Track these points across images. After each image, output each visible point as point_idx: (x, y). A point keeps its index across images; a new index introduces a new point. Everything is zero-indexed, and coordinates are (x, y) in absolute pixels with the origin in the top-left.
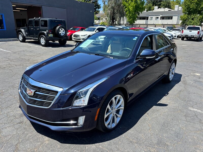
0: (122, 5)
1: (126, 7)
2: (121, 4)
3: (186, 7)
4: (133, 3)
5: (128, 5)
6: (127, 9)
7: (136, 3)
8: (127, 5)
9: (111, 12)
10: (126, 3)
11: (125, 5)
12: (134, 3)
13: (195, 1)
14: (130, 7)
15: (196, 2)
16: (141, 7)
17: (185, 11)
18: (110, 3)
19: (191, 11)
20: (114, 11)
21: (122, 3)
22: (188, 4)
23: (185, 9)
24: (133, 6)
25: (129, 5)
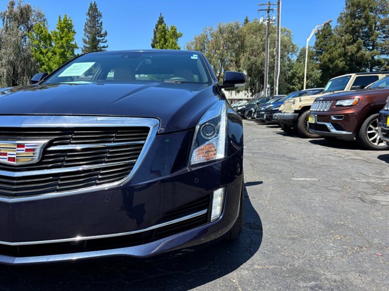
0: (33, 59)
1: (43, 64)
2: (30, 56)
4: (58, 57)
6: (45, 67)
7: (64, 57)
8: (45, 60)
9: (7, 72)
10: (41, 56)
11: (39, 60)
12: (61, 58)
14: (51, 64)
18: (4, 54)
20: (14, 70)
21: (33, 56)
25: (49, 60)
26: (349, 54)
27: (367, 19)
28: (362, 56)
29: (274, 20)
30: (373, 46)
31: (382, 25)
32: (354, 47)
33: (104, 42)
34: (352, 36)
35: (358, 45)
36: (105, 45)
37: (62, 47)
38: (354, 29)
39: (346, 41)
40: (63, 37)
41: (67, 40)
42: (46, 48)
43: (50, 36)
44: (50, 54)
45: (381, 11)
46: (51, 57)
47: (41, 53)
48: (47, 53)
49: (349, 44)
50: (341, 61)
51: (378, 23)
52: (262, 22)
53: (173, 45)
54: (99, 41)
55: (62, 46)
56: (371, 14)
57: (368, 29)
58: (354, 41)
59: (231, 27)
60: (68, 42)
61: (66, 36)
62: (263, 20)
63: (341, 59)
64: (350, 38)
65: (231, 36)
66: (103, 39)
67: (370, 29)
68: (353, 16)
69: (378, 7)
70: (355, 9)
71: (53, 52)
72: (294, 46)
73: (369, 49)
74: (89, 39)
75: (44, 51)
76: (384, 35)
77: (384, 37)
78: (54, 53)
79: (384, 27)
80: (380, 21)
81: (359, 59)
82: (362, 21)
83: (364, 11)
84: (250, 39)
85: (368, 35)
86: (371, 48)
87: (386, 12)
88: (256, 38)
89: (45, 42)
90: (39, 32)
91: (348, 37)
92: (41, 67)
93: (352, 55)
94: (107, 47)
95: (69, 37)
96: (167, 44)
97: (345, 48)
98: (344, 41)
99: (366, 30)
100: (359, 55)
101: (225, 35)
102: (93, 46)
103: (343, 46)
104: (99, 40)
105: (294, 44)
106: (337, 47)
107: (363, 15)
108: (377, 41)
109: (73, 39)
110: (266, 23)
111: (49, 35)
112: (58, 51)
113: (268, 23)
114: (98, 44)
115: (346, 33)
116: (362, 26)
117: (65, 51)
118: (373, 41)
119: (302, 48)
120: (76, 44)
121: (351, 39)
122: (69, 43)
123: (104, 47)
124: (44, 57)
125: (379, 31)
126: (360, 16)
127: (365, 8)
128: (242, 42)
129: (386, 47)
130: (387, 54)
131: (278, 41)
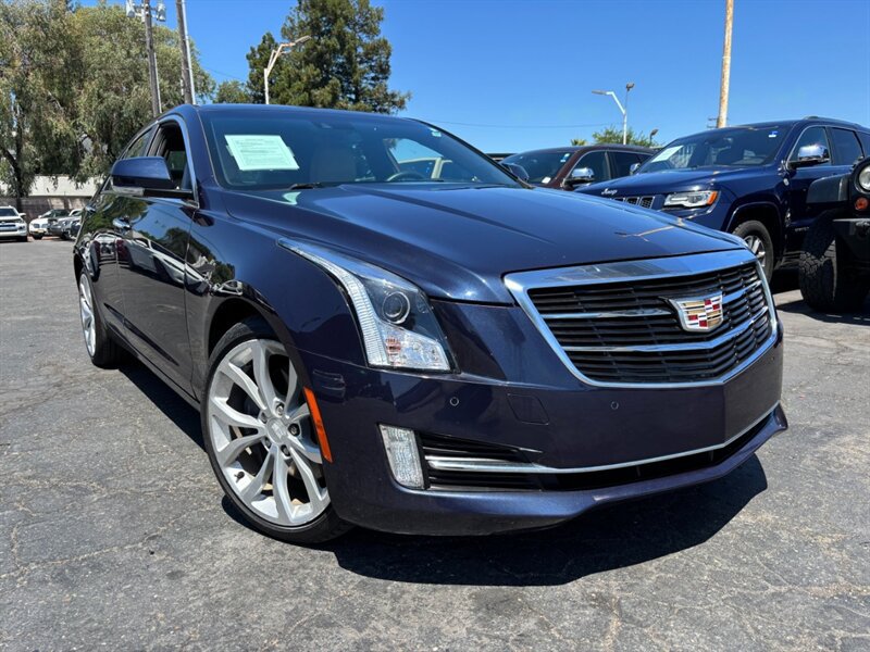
27: (341, 37)
29: (162, 13)
30: (357, 93)
31: (366, 54)
32: (326, 94)
34: (318, 70)
35: (333, 89)
38: (321, 55)
39: (309, 78)
45: (362, 26)
49: (316, 86)
51: (361, 50)
52: (131, 12)
56: (347, 29)
57: (347, 59)
58: (324, 82)
59: (39, 11)
62: (135, 8)
64: (315, 73)
65: (41, 34)
67: (349, 60)
68: (315, 28)
69: (357, 18)
70: (319, 15)
72: (206, 78)
73: (350, 99)
76: (373, 75)
77: (373, 79)
79: (371, 59)
80: (362, 46)
82: (334, 42)
83: (335, 21)
84: (96, 49)
85: (347, 72)
86: (353, 97)
87: (371, 30)
88: (113, 48)
91: (310, 71)
97: (310, 94)
98: (305, 78)
99: (341, 61)
101: (23, 30)
103: (306, 89)
105: (206, 72)
106: (295, 90)
107: (335, 30)
108: (363, 85)
110: (142, 15)
113: (149, 17)
115: (307, 63)
116: (335, 52)
118: (357, 83)
119: (221, 84)
121: (318, 75)
125: (362, 66)
126: (329, 31)
127: (336, 17)
128: (75, 52)
129: (378, 99)
130: (380, 110)
131: (186, 63)
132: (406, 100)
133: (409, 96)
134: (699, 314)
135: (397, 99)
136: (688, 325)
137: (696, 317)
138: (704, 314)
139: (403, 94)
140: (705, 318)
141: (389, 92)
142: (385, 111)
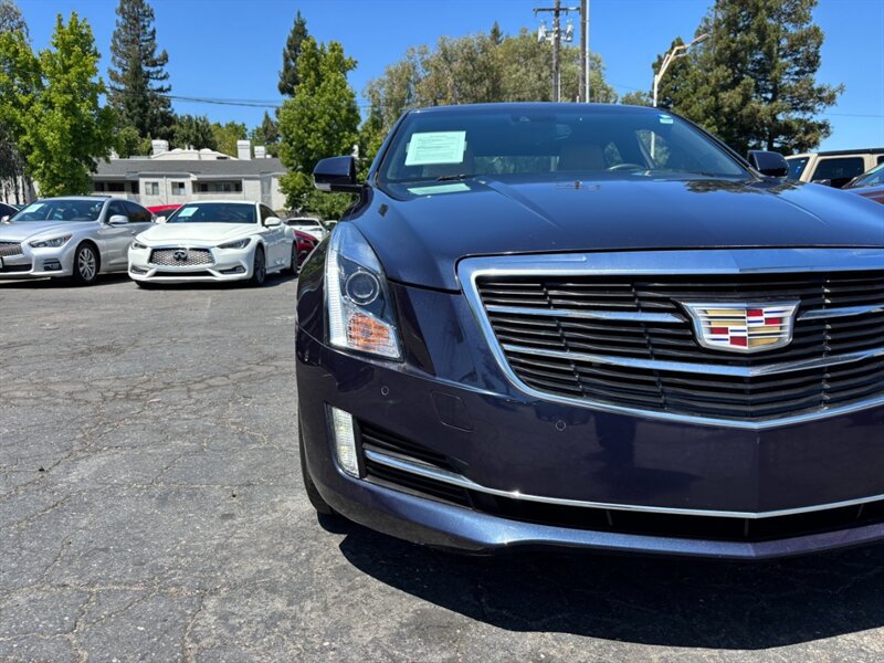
1: (23, 131)
3: (291, 145)
4: (58, 115)
5: (33, 120)
6: (27, 138)
7: (74, 114)
8: (27, 122)
10: (17, 112)
11: (11, 122)
12: (65, 116)
13: (320, 127)
14: (42, 130)
15: (323, 129)
16: (98, 134)
17: (291, 158)
19: (311, 158)
22: (297, 133)
23: (291, 153)
24: (62, 130)
25: (38, 121)
26: (727, 109)
27: (762, 32)
28: (753, 114)
29: (571, 34)
30: (775, 92)
31: (791, 46)
32: (735, 95)
33: (162, 79)
34: (730, 71)
35: (745, 90)
36: (165, 83)
37: (68, 90)
38: (735, 54)
39: (718, 80)
40: (71, 66)
41: (82, 74)
42: (28, 92)
43: (36, 65)
44: (38, 107)
45: (790, 15)
46: (41, 115)
47: (17, 104)
48: (30, 104)
49: (725, 88)
50: (709, 126)
51: (784, 43)
52: (543, 38)
53: (339, 88)
54: (148, 75)
55: (69, 87)
56: (770, 21)
57: (765, 54)
58: (736, 82)
59: (470, 48)
60: (82, 77)
61: (77, 63)
62: (546, 33)
63: (708, 121)
64: (726, 74)
65: (470, 68)
66: (158, 72)
67: (769, 55)
68: (732, 24)
69: (783, 7)
70: (738, 10)
71: (45, 102)
72: (608, 92)
73: (766, 99)
74: (124, 70)
75: (24, 100)
76: (797, 69)
77: (797, 73)
78: (49, 104)
79: (797, 51)
80: (787, 37)
81: (746, 121)
82: (753, 37)
83: (755, 15)
84: (512, 75)
85: (763, 69)
86: (769, 96)
87: (800, 18)
88: (526, 74)
89: (25, 77)
90: (9, 55)
91: (722, 72)
92: (17, 140)
93: (733, 112)
94: (169, 89)
95: (86, 66)
96: (323, 85)
97: (717, 98)
98: (713, 81)
99: (758, 57)
100: (745, 111)
101: (456, 66)
102: (135, 87)
103: (714, 93)
104: (148, 72)
105: (609, 86)
106: (701, 95)
107: (755, 24)
108: (783, 82)
109: (95, 71)
110: (552, 38)
111: (35, 61)
112: (59, 100)
113: (558, 39)
114: (146, 83)
115: (718, 64)
116: (751, 48)
117: (74, 98)
118: (775, 81)
119: (624, 96)
120: (101, 82)
121: (729, 77)
122: (85, 81)
123: (161, 90)
124: (24, 115)
125: (785, 60)
126: (748, 27)
127: (758, 9)
128: (496, 81)
129: (801, 95)
130: (802, 109)
131: (584, 79)
132: (837, 94)
133: (841, 89)
134: (730, 328)
135: (824, 94)
136: (706, 339)
137: (725, 331)
138: (745, 328)
139: (834, 86)
140: (745, 334)
141: (816, 86)
142: (808, 109)
